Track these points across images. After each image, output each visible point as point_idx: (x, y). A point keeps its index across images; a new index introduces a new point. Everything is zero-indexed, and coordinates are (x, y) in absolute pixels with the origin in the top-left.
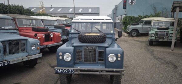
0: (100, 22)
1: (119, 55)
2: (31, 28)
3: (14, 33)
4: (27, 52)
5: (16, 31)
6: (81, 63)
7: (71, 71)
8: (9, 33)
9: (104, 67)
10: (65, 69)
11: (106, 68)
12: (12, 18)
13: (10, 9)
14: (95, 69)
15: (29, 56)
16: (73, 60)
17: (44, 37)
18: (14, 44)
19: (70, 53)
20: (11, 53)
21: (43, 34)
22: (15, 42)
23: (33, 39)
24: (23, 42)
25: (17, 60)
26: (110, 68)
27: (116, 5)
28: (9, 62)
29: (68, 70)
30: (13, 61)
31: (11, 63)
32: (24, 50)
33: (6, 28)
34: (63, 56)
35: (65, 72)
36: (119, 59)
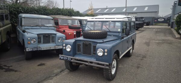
0: (110, 21)
1: (106, 50)
2: (68, 26)
3: (52, 29)
4: (56, 43)
5: (54, 28)
6: (80, 55)
7: (69, 58)
8: (49, 29)
9: (95, 60)
10: (65, 57)
11: (96, 61)
12: (52, 18)
13: (62, 12)
14: (85, 60)
15: (56, 46)
16: (72, 51)
17: (75, 33)
18: (47, 37)
19: (70, 45)
20: (44, 43)
21: (74, 31)
22: (48, 35)
23: (61, 34)
24: (53, 35)
25: (46, 48)
26: (99, 61)
27: (175, 1)
28: (40, 49)
29: (67, 57)
30: (43, 48)
31: (42, 49)
32: (54, 41)
33: (47, 25)
34: (66, 46)
35: (65, 59)
36: (106, 54)
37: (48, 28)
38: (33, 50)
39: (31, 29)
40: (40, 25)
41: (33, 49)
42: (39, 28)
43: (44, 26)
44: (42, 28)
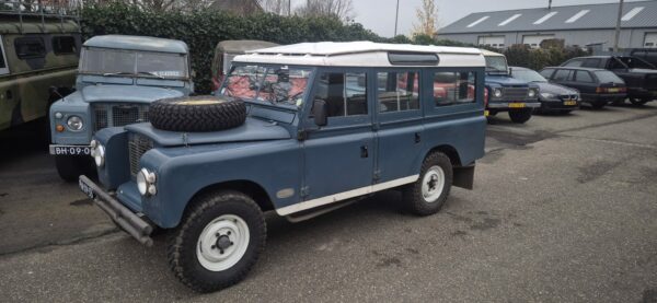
37: (162, 83)
38: (68, 153)
39: (103, 83)
40: (136, 71)
41: (68, 148)
42: (130, 81)
43: (146, 75)
44: (140, 81)
